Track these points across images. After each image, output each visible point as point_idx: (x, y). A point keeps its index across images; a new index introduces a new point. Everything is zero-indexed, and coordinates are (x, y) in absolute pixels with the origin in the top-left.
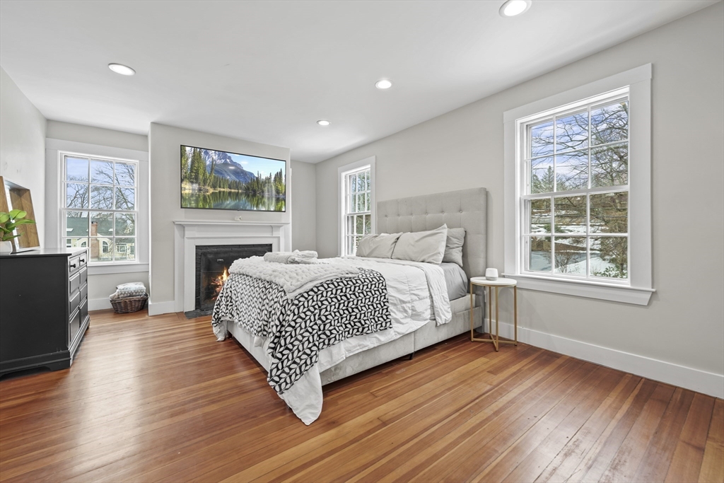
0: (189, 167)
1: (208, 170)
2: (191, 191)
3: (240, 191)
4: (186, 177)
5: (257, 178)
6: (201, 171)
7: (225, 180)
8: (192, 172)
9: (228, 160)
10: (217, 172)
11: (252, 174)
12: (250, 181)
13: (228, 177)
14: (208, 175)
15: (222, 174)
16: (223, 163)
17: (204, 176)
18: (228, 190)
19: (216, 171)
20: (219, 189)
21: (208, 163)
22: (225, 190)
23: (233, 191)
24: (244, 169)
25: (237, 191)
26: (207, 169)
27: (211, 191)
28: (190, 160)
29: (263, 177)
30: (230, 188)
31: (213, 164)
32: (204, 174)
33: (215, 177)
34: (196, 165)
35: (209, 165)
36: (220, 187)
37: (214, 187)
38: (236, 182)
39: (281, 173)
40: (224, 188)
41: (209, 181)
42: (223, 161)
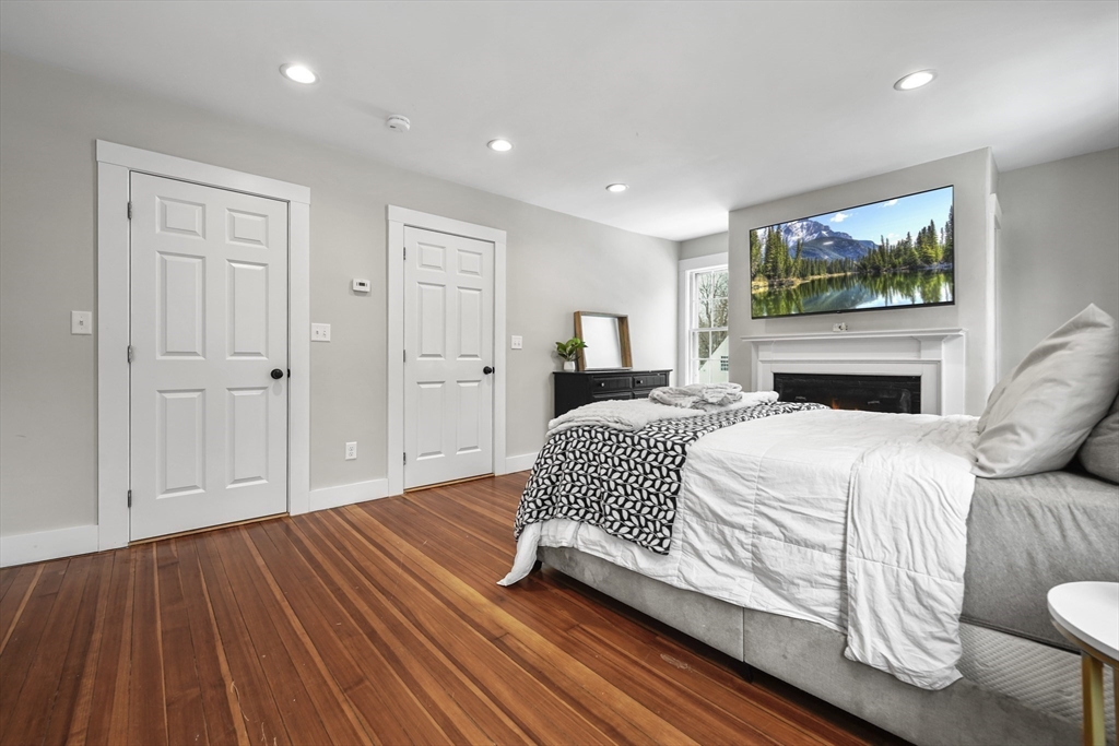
0: (764, 256)
1: (792, 254)
2: (767, 289)
3: (849, 274)
4: (759, 271)
5: (880, 247)
6: (781, 258)
7: (821, 262)
8: (767, 261)
9: (824, 233)
10: (807, 253)
11: (869, 243)
12: (866, 255)
13: (826, 257)
14: (792, 261)
15: (814, 254)
16: (817, 239)
17: (785, 263)
18: (828, 276)
19: (804, 252)
20: (811, 278)
21: (791, 244)
22: (822, 277)
23: (835, 275)
24: (854, 238)
25: (842, 274)
26: (790, 253)
27: (798, 282)
28: (764, 247)
29: (894, 243)
30: (830, 272)
31: (799, 246)
32: (786, 261)
33: (803, 261)
34: (773, 251)
35: (793, 247)
36: (812, 274)
37: (803, 276)
38: (840, 262)
39: (931, 229)
40: (819, 274)
41: (794, 269)
42: (816, 235)
